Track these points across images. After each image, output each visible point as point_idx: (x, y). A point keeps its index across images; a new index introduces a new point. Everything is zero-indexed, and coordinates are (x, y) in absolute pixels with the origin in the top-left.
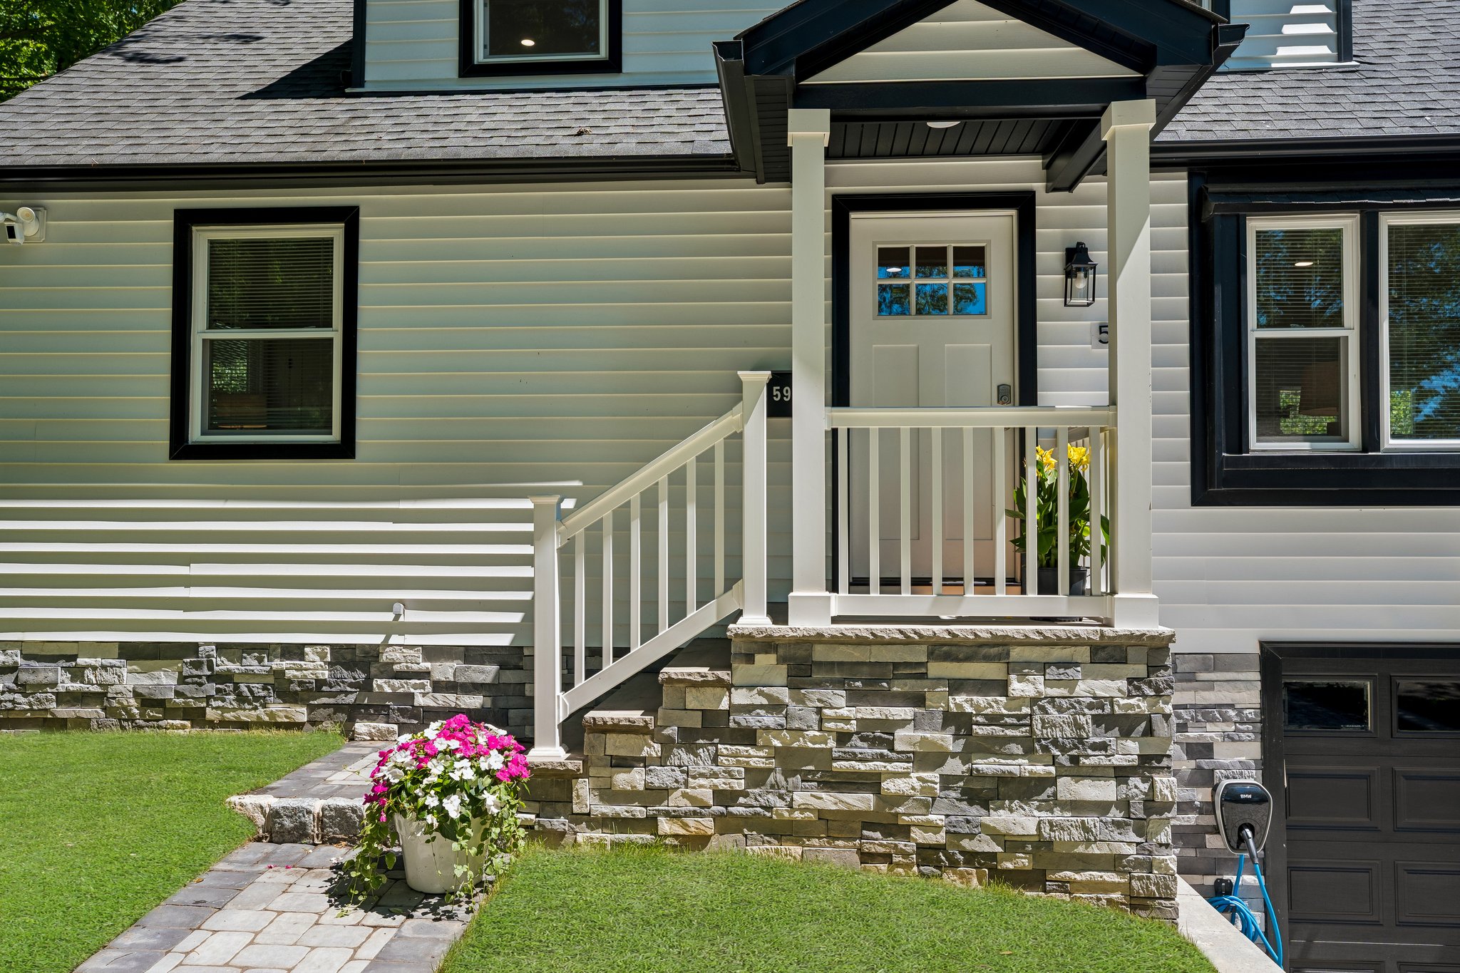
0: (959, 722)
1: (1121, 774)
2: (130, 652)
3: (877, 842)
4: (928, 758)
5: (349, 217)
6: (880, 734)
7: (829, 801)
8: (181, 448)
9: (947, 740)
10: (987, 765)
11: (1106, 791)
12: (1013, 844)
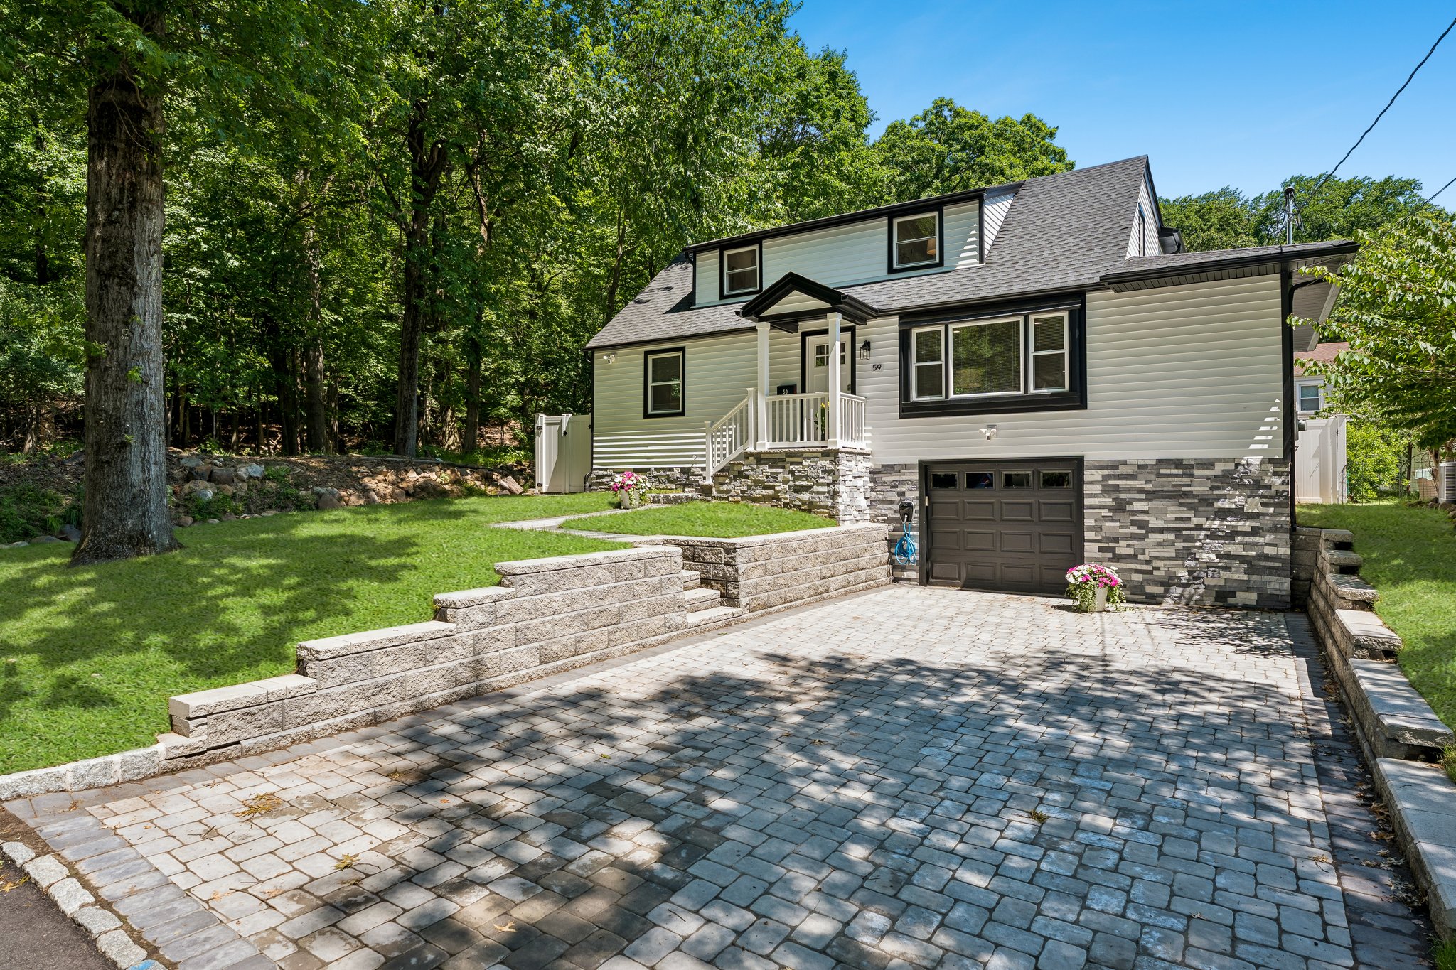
0: (792, 472)
1: (828, 485)
2: (636, 470)
3: (774, 502)
4: (785, 482)
5: (683, 349)
6: (775, 476)
7: (764, 492)
8: (646, 416)
9: (790, 477)
10: (798, 483)
11: (825, 489)
12: (804, 502)
